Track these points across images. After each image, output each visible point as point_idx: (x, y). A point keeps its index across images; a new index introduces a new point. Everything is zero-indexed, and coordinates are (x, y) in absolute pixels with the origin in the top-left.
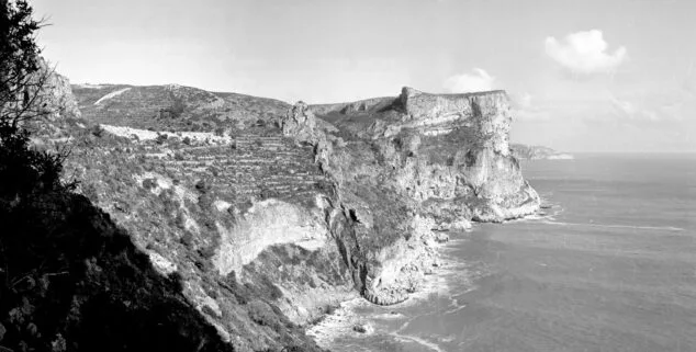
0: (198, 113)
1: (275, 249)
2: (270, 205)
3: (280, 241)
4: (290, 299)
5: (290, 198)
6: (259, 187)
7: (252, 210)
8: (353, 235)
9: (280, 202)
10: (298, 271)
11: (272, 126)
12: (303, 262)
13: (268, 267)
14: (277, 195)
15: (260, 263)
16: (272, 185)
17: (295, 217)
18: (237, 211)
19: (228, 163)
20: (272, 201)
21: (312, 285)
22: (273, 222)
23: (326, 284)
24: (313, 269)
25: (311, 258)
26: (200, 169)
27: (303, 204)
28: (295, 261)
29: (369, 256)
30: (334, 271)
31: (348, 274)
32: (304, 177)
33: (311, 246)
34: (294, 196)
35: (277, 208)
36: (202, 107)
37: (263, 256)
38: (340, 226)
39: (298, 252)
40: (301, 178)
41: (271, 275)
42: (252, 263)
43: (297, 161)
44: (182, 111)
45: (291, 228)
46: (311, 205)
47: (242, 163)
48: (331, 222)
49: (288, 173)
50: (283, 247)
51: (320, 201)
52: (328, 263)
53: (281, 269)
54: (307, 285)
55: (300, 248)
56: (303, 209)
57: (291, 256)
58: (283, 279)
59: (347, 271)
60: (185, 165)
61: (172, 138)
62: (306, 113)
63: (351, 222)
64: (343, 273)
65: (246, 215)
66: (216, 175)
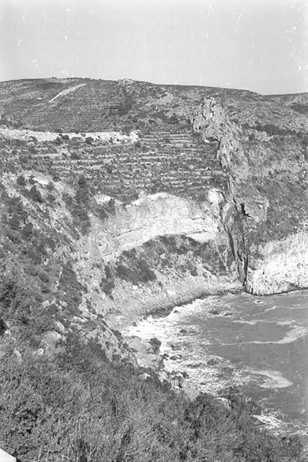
0: (146, 110)
1: (164, 239)
2: (160, 198)
3: (170, 232)
4: (163, 283)
5: (183, 192)
6: (154, 182)
7: (137, 202)
8: (241, 229)
9: (171, 196)
10: (182, 259)
11: (184, 123)
12: (191, 253)
13: (150, 255)
14: (169, 190)
15: (143, 250)
16: (168, 180)
17: (185, 210)
18: (118, 203)
19: (128, 161)
20: (163, 195)
21: (194, 273)
22: (162, 213)
23: (209, 273)
24: (199, 259)
25: (200, 249)
26: (95, 167)
27: (194, 198)
28: (183, 250)
29: (253, 249)
30: (221, 262)
31: (234, 265)
32: (202, 173)
33: (201, 238)
34: (186, 190)
35: (168, 202)
36: (150, 102)
37: (148, 244)
38: (231, 220)
39: (188, 242)
40: (199, 173)
41: (150, 261)
42: (134, 250)
43: (201, 156)
44: (130, 108)
45: (182, 221)
46: (203, 198)
47: (143, 160)
48: (224, 216)
49: (187, 169)
50: (172, 238)
51: (214, 196)
52: (217, 254)
53: (163, 256)
54: (188, 272)
55: (190, 239)
56: (194, 203)
57: (178, 246)
58: (163, 266)
59: (234, 263)
60: (79, 163)
61: (74, 139)
62: (213, 109)
63: (241, 216)
64: (229, 264)
65: (127, 206)
66: (110, 172)
